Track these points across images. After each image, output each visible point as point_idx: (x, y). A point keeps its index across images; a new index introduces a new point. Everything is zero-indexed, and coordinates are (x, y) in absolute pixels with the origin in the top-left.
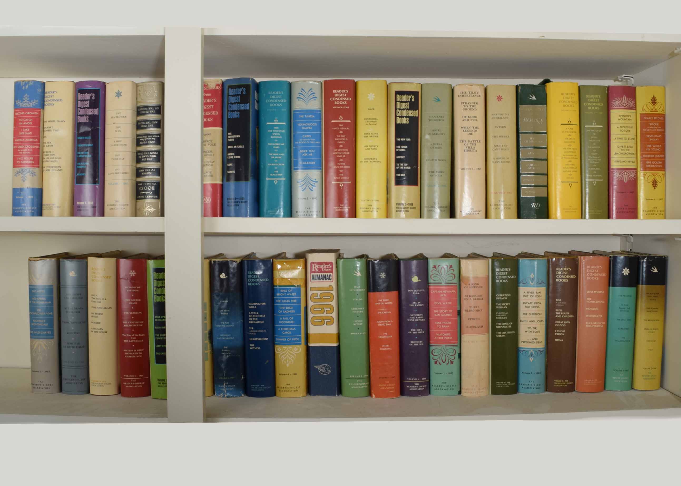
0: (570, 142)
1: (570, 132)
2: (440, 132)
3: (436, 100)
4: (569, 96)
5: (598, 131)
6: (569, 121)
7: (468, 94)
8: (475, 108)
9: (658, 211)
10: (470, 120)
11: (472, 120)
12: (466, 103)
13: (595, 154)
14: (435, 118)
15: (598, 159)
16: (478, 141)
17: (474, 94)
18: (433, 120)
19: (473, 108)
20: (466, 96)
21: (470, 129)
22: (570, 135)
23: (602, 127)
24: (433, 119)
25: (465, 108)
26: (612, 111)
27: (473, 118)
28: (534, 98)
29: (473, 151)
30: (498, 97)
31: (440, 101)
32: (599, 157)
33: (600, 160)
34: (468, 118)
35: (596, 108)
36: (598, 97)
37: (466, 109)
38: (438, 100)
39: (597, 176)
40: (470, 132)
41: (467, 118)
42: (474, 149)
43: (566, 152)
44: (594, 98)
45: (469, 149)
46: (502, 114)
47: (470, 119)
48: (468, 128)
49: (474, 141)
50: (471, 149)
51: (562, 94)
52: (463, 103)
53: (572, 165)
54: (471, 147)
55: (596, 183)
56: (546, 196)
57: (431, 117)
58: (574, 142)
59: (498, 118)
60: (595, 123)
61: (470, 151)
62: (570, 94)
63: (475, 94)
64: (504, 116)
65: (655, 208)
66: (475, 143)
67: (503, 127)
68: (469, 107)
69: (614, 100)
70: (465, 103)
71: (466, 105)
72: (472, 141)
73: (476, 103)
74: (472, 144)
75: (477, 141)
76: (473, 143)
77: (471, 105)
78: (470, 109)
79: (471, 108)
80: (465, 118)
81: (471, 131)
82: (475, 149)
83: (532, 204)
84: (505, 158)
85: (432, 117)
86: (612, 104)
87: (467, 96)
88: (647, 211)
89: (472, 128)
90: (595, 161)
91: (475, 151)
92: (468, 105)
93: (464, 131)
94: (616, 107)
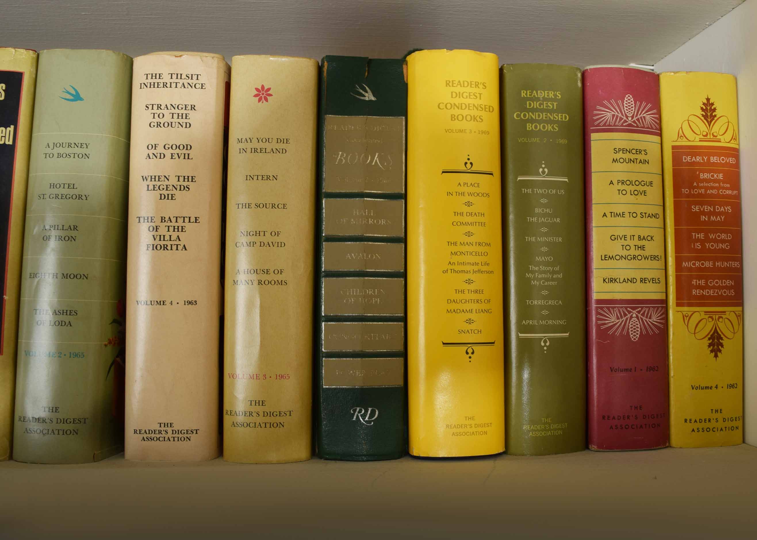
0: (472, 224)
1: (470, 194)
2: (71, 192)
3: (72, 98)
4: (468, 89)
5: (554, 192)
6: (466, 163)
7: (166, 79)
8: (185, 121)
9: (724, 420)
10: (168, 156)
11: (176, 156)
12: (159, 107)
13: (548, 258)
14: (61, 150)
15: (554, 272)
16: (193, 219)
17: (186, 82)
18: (56, 155)
19: (181, 121)
20: (162, 85)
21: (166, 182)
22: (469, 204)
23: (567, 180)
24: (56, 151)
25: (157, 119)
26: (594, 136)
27: (178, 151)
28: (369, 96)
29: (174, 247)
30: (257, 89)
31: (81, 99)
32: (557, 269)
33: (560, 276)
34: (164, 151)
35: (549, 128)
36: (555, 95)
37: (159, 125)
38: (77, 97)
39: (550, 322)
40: (165, 192)
41: (160, 149)
42: (178, 242)
43: (456, 254)
44: (544, 98)
45: (162, 243)
46: (268, 140)
47: (168, 153)
48: (163, 178)
49: (180, 220)
50: (169, 243)
51: (447, 84)
52: (150, 107)
53: (476, 292)
54: (168, 237)
55: (548, 344)
56: (400, 383)
57: (51, 145)
58: (483, 224)
59: (256, 150)
60: (546, 170)
61: (165, 247)
62: (470, 84)
63: (190, 81)
64: (274, 145)
65: (717, 411)
66: (183, 224)
67: (268, 178)
68: (168, 118)
69: (598, 107)
70: (155, 107)
71: (159, 111)
72: (173, 220)
73: (189, 107)
74: (171, 229)
75: (187, 220)
76: (174, 224)
77: (177, 111)
78: (170, 124)
79: (175, 120)
80: (153, 151)
81: (171, 187)
82: (182, 243)
83: (355, 411)
84: (271, 271)
85: (55, 145)
86: (595, 118)
87: (165, 85)
88: (696, 421)
89: (173, 181)
90: (547, 280)
91: (180, 248)
92: (165, 112)
93: (151, 187)
94: (604, 125)
